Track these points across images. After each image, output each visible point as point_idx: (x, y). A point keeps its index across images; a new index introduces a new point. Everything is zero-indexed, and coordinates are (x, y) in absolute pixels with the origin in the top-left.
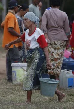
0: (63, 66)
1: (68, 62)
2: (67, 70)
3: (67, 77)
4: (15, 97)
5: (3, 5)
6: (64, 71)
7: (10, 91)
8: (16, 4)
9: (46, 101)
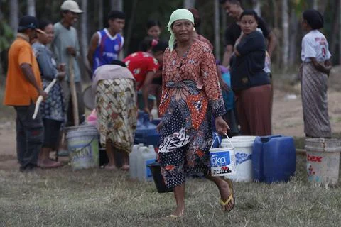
0: (137, 139)
1: (144, 130)
2: (145, 146)
3: (144, 159)
4: (45, 199)
5: (13, 29)
6: (138, 148)
7: (34, 188)
8: (32, 24)
9: (105, 204)
